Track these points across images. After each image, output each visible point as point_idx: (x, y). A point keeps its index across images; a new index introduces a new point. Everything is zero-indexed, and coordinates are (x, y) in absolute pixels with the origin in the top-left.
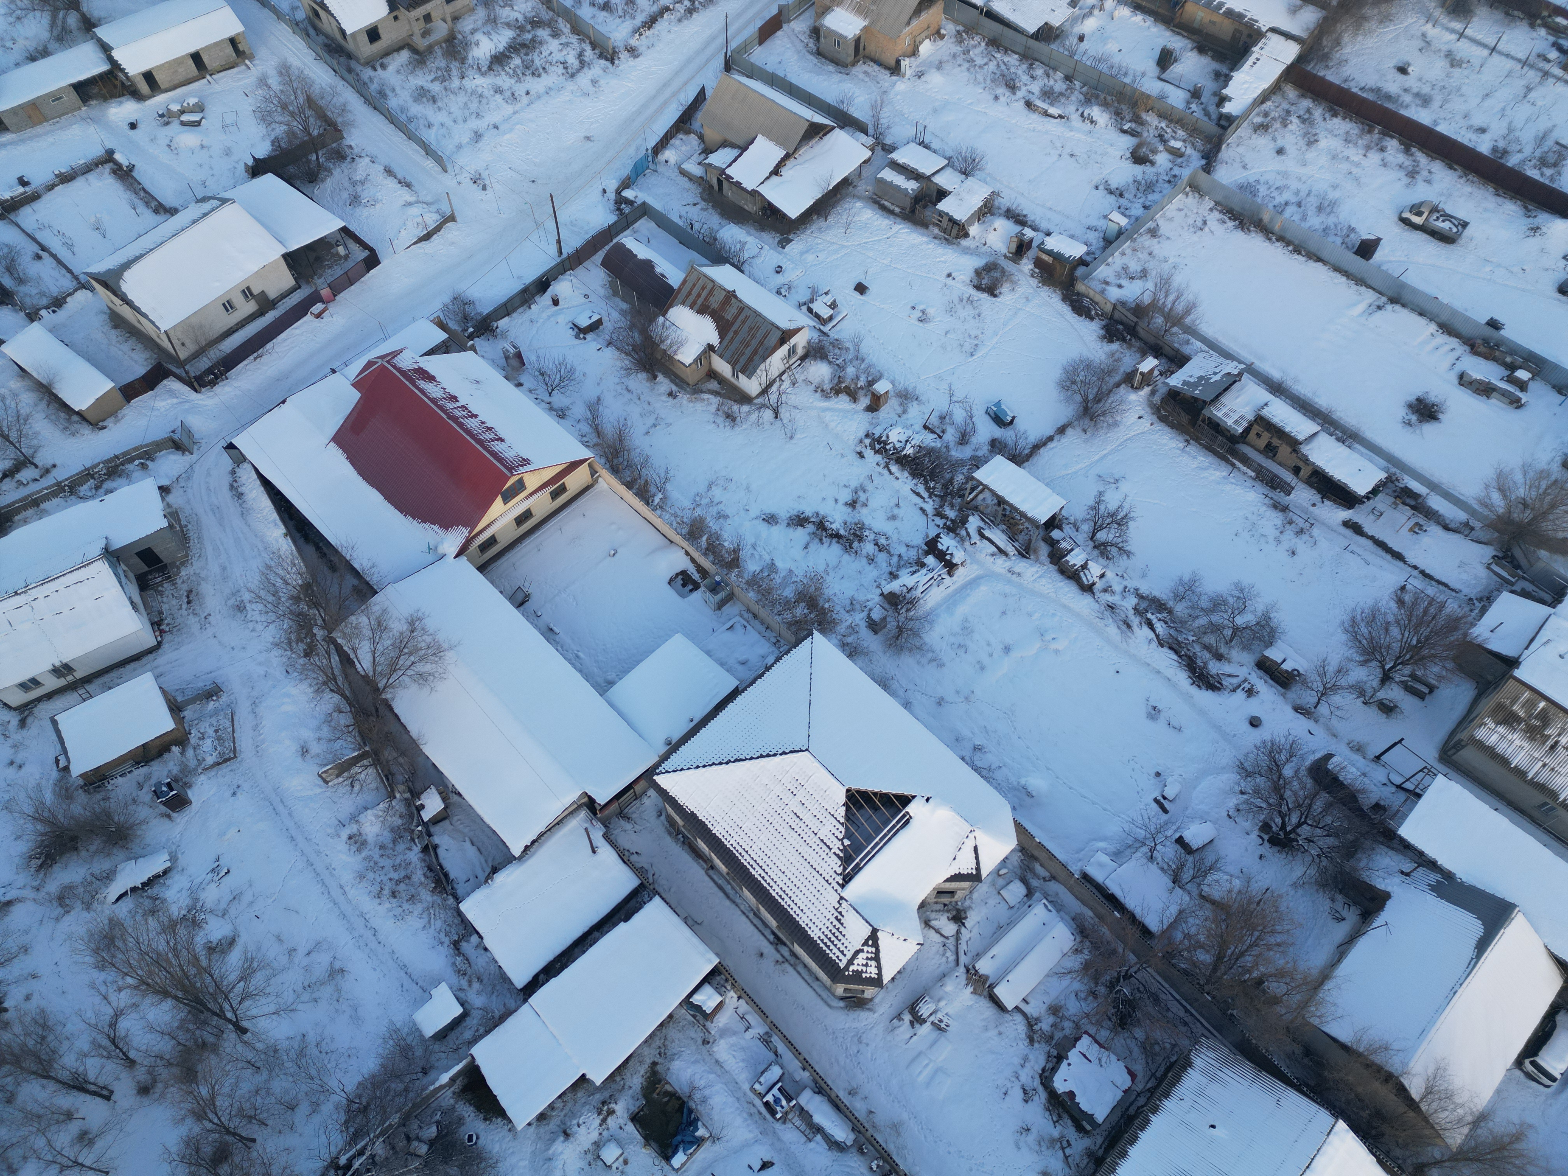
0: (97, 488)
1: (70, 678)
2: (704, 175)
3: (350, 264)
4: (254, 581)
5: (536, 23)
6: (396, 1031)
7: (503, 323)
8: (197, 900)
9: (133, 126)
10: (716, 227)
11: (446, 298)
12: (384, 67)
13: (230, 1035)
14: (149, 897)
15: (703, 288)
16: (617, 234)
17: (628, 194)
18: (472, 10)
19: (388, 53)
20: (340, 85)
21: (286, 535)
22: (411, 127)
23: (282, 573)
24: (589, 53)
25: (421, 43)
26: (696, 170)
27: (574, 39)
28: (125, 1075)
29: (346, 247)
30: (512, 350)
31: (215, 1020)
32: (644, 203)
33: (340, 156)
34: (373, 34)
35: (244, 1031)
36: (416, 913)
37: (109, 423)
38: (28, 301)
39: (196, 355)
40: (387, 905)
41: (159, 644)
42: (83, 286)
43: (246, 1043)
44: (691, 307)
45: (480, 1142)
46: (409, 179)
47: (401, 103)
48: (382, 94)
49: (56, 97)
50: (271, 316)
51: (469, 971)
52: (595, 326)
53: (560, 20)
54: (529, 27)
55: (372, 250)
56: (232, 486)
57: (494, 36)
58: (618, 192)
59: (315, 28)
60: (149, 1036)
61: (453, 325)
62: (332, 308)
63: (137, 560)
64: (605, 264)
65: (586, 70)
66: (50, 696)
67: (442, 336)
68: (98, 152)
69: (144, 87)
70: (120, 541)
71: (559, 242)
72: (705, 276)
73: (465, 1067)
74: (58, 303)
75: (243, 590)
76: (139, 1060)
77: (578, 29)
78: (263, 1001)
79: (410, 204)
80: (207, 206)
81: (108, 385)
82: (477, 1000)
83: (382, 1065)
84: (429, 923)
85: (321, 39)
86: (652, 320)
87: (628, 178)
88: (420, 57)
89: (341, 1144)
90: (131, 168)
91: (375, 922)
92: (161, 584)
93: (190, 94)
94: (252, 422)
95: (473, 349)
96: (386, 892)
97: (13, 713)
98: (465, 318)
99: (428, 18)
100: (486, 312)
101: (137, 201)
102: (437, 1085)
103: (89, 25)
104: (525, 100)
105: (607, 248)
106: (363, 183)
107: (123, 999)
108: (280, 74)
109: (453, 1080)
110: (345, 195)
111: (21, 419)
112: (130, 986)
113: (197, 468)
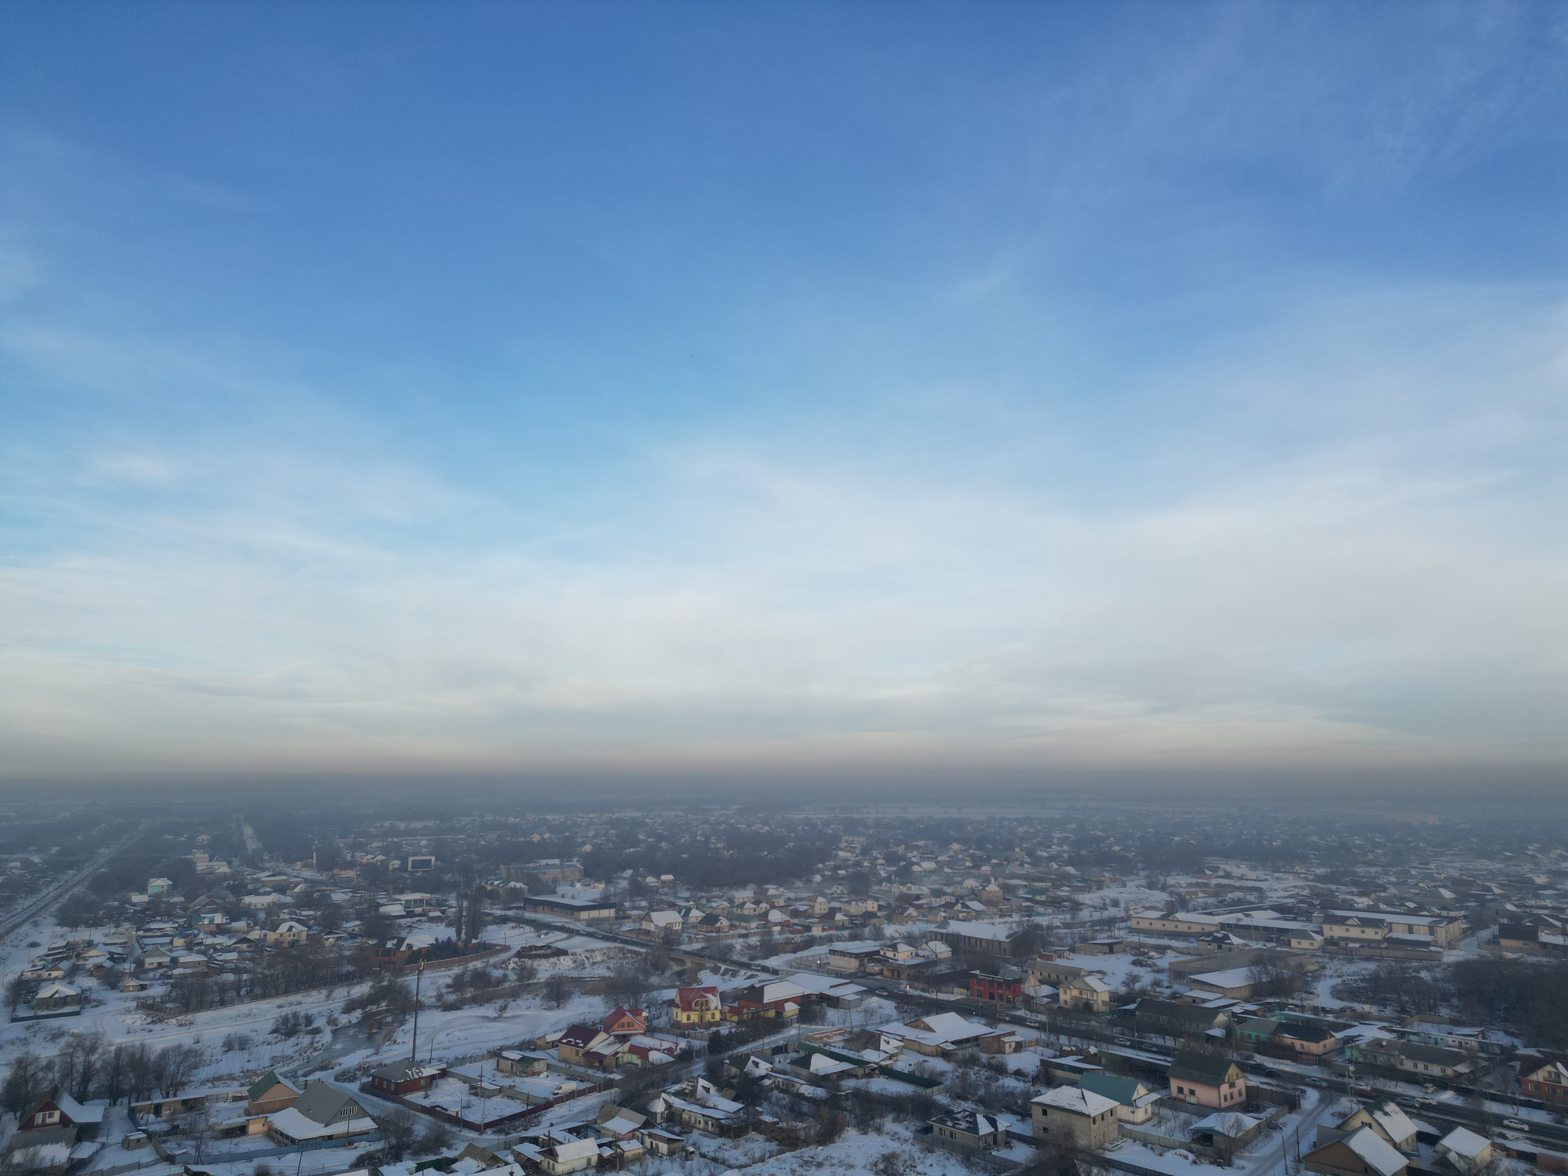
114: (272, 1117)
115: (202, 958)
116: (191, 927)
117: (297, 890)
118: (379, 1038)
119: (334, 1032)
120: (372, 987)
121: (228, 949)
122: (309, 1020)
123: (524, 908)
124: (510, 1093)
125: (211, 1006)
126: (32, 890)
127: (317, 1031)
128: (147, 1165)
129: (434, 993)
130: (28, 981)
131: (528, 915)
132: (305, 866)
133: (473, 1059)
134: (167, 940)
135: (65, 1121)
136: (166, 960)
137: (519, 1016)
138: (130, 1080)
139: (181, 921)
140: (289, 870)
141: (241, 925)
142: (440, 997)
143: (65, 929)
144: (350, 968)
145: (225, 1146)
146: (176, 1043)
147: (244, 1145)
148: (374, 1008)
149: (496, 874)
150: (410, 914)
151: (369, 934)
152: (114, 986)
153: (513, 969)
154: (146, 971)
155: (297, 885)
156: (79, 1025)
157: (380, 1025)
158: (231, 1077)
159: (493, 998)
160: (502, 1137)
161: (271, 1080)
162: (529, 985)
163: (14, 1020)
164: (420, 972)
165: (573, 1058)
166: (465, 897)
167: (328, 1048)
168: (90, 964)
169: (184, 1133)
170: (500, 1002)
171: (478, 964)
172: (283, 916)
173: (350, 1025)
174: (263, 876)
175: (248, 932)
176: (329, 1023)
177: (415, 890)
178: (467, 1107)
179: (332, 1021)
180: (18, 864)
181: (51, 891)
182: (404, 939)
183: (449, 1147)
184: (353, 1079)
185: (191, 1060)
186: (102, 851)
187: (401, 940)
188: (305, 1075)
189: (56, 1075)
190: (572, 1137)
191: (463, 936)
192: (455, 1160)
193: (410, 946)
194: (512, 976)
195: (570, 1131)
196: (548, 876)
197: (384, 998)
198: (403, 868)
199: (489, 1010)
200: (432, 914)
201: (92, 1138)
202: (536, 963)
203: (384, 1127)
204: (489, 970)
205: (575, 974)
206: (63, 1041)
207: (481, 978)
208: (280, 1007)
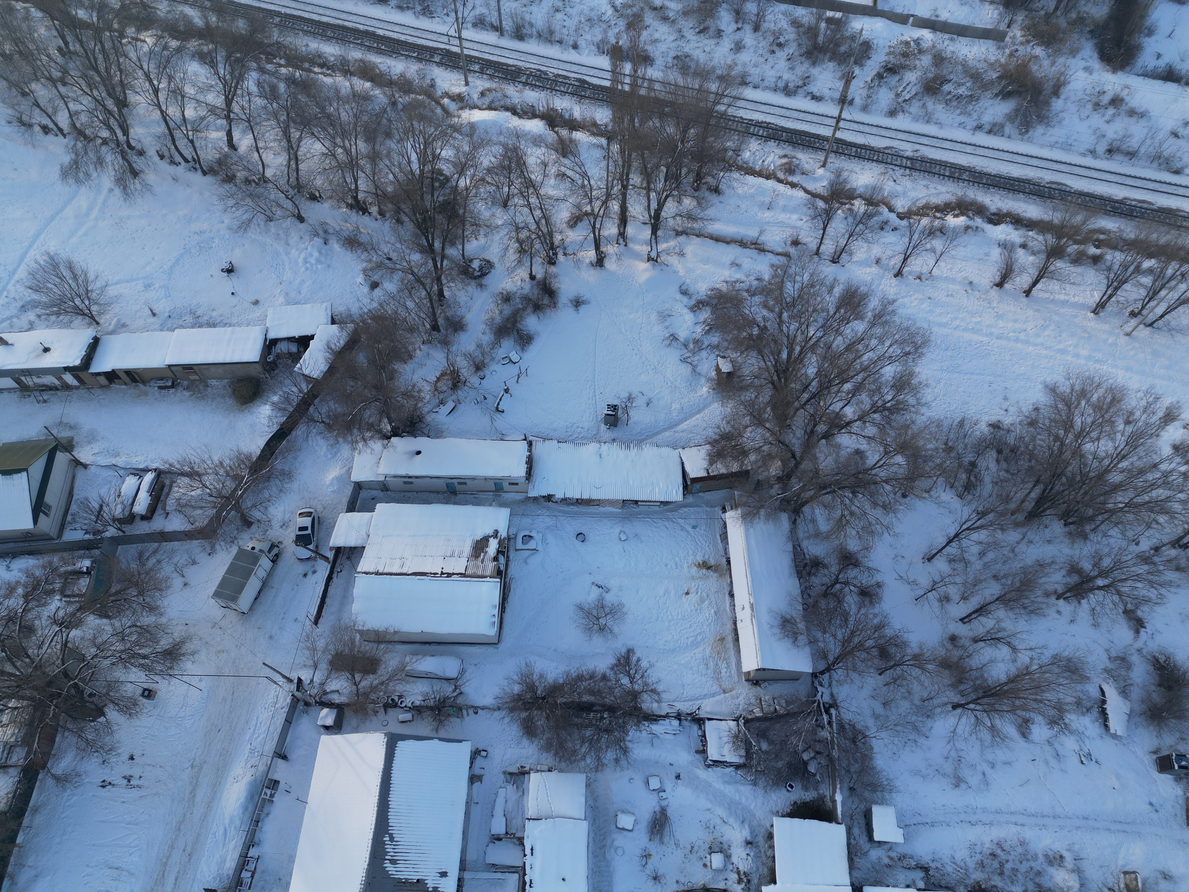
6: (891, 791)
8: (1071, 732)
13: (956, 699)
14: (1092, 707)
28: (971, 634)
31: (973, 696)
35: (955, 707)
36: (968, 859)
40: (988, 845)
43: (946, 704)
45: (784, 790)
51: (899, 863)
60: (988, 658)
73: (836, 814)
76: (975, 645)
78: (968, 729)
82: (875, 854)
83: (874, 768)
84: (955, 863)
89: (844, 716)
91: (979, 829)
96: (999, 851)
102: (838, 791)
107: (1024, 658)
109: (834, 801)
112: (1031, 664)
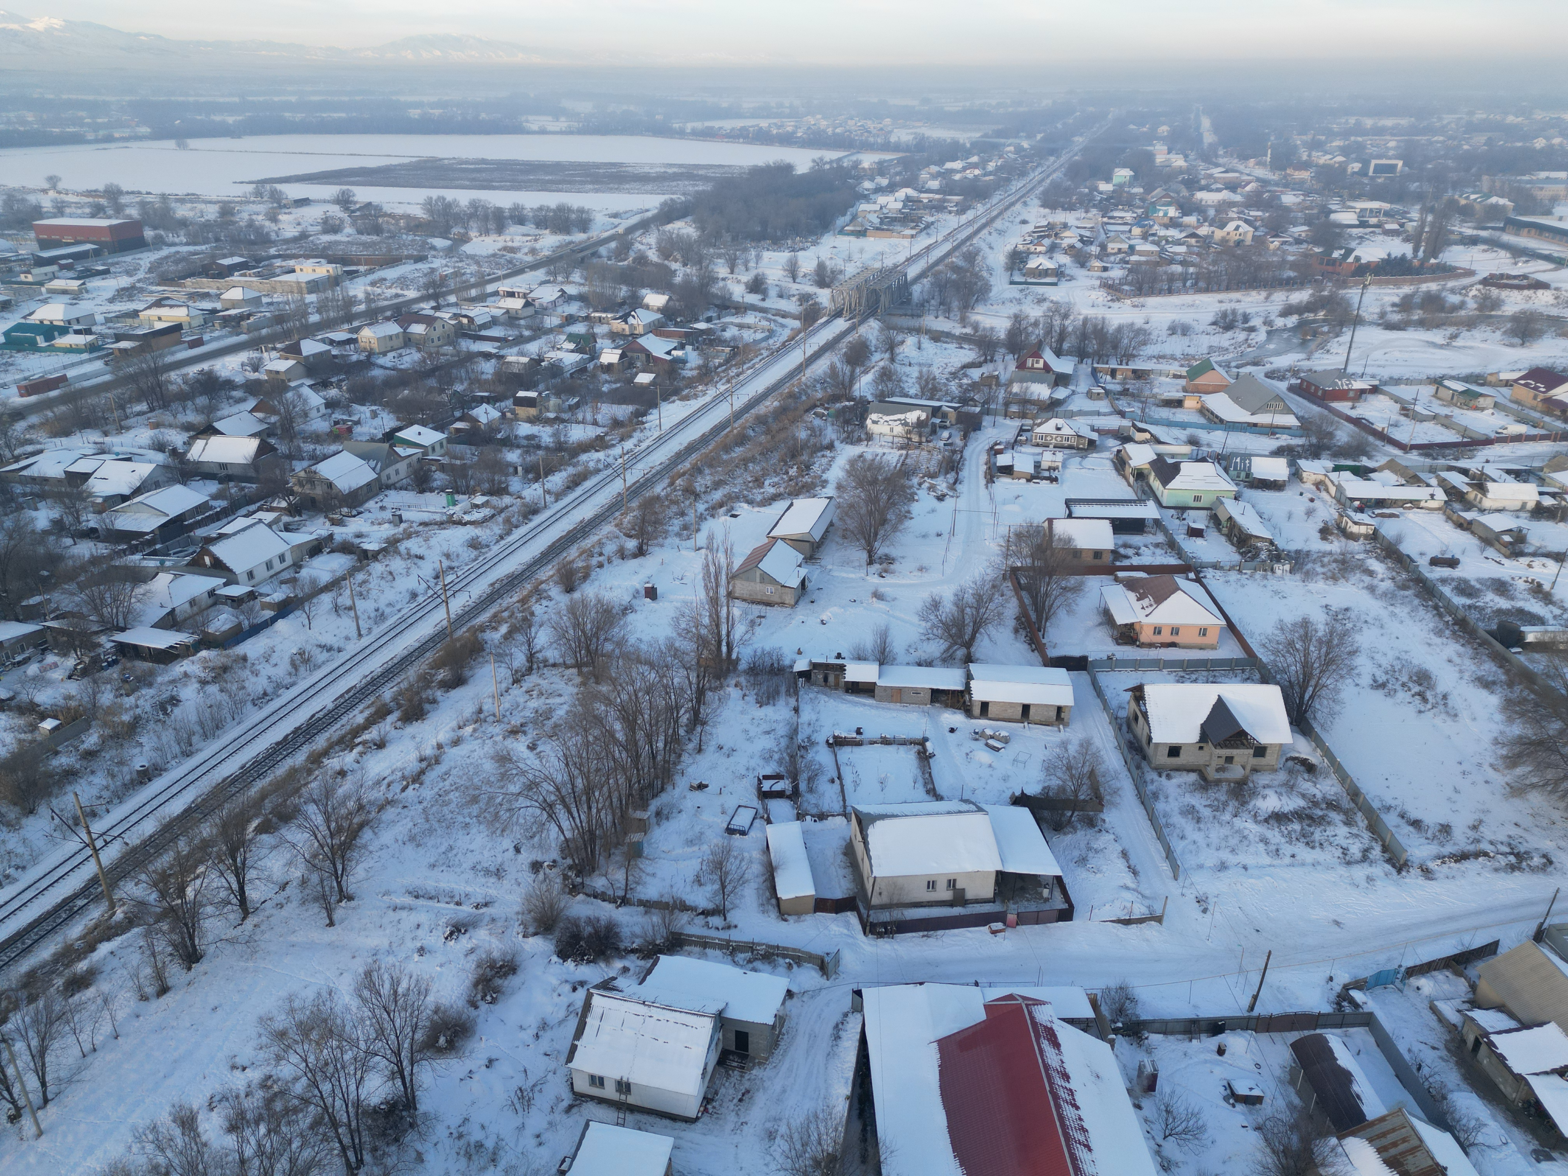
0: (750, 961)
1: (623, 1097)
2: (1459, 1025)
3: (1046, 907)
4: (798, 1120)
5: (1332, 805)
7: (1155, 1038)
9: (952, 730)
10: (1450, 1086)
11: (1113, 983)
12: (1169, 777)
15: (1404, 1140)
16: (1325, 1026)
17: (1358, 996)
18: (1274, 770)
19: (1178, 769)
20: (1124, 774)
21: (848, 1098)
22: (1166, 831)
23: (822, 1129)
24: (1376, 852)
25: (1212, 774)
26: (1453, 1017)
27: (1366, 835)
29: (1051, 892)
30: (1149, 1069)
32: (1371, 1015)
33: (1091, 823)
34: (1174, 751)
37: (791, 919)
38: (805, 805)
39: (883, 907)
41: (697, 1119)
42: (845, 815)
44: (1379, 1151)
46: (1138, 868)
47: (1168, 809)
48: (1155, 796)
49: (916, 691)
50: (957, 911)
52: (1251, 1101)
53: (1360, 814)
54: (1324, 806)
55: (1071, 906)
56: (837, 1026)
57: (1285, 799)
58: (1346, 988)
59: (1129, 727)
61: (1105, 1010)
62: (1009, 932)
63: (732, 1037)
64: (1296, 1046)
65: (1366, 865)
66: (601, 1101)
67: (1090, 1013)
68: (918, 735)
69: (977, 710)
70: (733, 1014)
71: (1255, 998)
72: (1413, 1129)
74: (822, 817)
75: (785, 1121)
77: (1375, 827)
79: (1127, 888)
80: (965, 807)
81: (811, 892)
85: (1129, 736)
86: (1324, 1134)
87: (1365, 981)
88: (1205, 784)
90: (932, 756)
92: (733, 1069)
93: (1004, 729)
94: (887, 984)
95: (1112, 1043)
97: (571, 1095)
98: (1120, 1011)
99: (1229, 759)
100: (1143, 1017)
101: (920, 781)
103: (969, 659)
104: (1287, 860)
105: (1307, 1033)
106: (1097, 851)
108: (1081, 745)
110: (1076, 853)
111: (742, 880)
113: (824, 992)
114: (1205, 398)
115: (1155, 248)
116: (1147, 218)
117: (1248, 188)
118: (1312, 345)
119: (1269, 333)
120: (1312, 295)
121: (1178, 243)
122: (1246, 318)
123: (1503, 229)
124: (1446, 422)
125: (1160, 293)
126: (1023, 174)
127: (1252, 329)
128: (1105, 415)
129: (1378, 310)
130: (1021, 253)
131: (1507, 238)
132: (1258, 164)
133: (1409, 382)
134: (1127, 228)
135: (1047, 368)
136: (1125, 246)
137: (1471, 348)
138: (1093, 346)
139: (1140, 211)
140: (1241, 167)
141: (1191, 220)
142: (1383, 315)
143: (1047, 211)
144: (1292, 274)
145: (1165, 413)
146: (1130, 321)
147: (1180, 415)
148: (1310, 316)
149: (1475, 186)
150: (1363, 224)
151: (1316, 242)
152: (1082, 265)
153: (1475, 296)
154: (1108, 255)
155: (1248, 183)
156: (1057, 294)
157: (1315, 334)
158: (1173, 358)
159: (1444, 324)
160: (1428, 461)
161: (1206, 367)
162: (1491, 317)
163: (1012, 283)
164: (1365, 287)
165: (1530, 401)
166: (1432, 210)
167: (1261, 347)
168: (1065, 243)
169: (1133, 395)
170: (1451, 330)
171: (1433, 287)
172: (1232, 215)
173: (1285, 329)
174: (1216, 172)
175: (1197, 228)
176: (1265, 323)
177: (1372, 199)
178: (1396, 425)
179: (1268, 322)
180: (1012, 148)
181: (1035, 175)
182: (1353, 250)
183: (1370, 457)
184: (1282, 378)
185: (1141, 338)
186: (1076, 139)
187: (1349, 252)
188: (1238, 367)
189: (1040, 331)
190: (1510, 478)
191: (1421, 254)
192: (1374, 470)
193: (1358, 259)
194: (1472, 304)
195: (1509, 472)
196: (1545, 194)
197: (1323, 307)
198: (1363, 173)
199: (1438, 336)
200: (1388, 227)
201: (1066, 385)
202: (1504, 294)
203: (1306, 426)
204: (1444, 294)
205: (1554, 312)
206: (1046, 305)
207: (1433, 302)
208: (1221, 302)
